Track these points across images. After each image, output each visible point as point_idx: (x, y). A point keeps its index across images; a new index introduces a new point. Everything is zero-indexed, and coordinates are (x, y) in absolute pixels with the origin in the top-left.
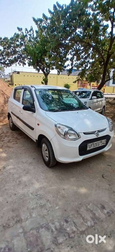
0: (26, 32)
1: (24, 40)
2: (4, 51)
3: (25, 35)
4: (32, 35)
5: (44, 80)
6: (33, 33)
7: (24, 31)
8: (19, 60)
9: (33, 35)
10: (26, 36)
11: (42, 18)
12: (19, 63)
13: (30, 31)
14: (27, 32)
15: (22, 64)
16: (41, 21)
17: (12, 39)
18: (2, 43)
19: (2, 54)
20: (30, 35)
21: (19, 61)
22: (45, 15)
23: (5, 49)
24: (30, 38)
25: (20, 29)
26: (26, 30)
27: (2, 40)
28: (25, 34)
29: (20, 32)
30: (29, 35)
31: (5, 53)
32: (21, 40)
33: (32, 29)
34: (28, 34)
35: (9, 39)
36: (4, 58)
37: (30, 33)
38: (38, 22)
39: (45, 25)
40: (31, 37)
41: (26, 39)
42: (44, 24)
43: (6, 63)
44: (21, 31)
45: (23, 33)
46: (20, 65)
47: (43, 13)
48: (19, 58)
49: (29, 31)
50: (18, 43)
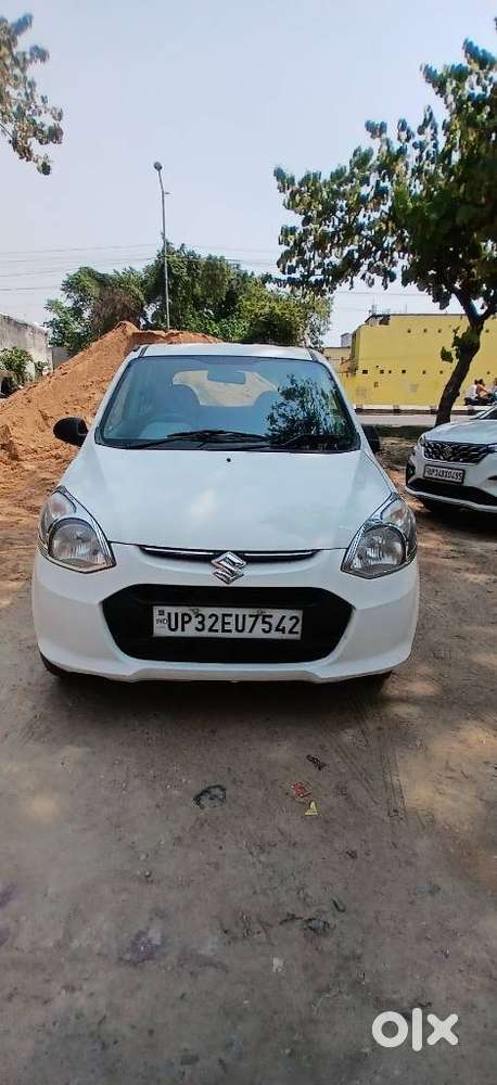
0: (399, 139)
1: (390, 173)
2: (306, 233)
3: (395, 150)
4: (430, 148)
5: (457, 341)
6: (434, 137)
7: (392, 133)
8: (367, 262)
9: (435, 146)
10: (402, 151)
11: (465, 64)
12: (368, 274)
13: (421, 131)
14: (404, 135)
15: (379, 280)
16: (460, 75)
17: (338, 176)
18: (298, 198)
19: (300, 245)
20: (421, 146)
21: (364, 268)
22: (475, 44)
23: (307, 221)
24: (419, 158)
25: (376, 130)
26: (403, 126)
27: (297, 186)
28: (396, 146)
29: (378, 140)
30: (416, 148)
31: (312, 238)
32: (380, 173)
33: (428, 121)
34: (409, 145)
35: (326, 176)
36: (305, 263)
37: (418, 138)
38: (448, 84)
39: (478, 91)
40: (424, 154)
41: (400, 167)
42: (473, 88)
43: (313, 279)
44: (384, 136)
45: (388, 142)
46: (371, 284)
47: (466, 40)
48: (365, 253)
49: (414, 129)
50: (365, 190)
